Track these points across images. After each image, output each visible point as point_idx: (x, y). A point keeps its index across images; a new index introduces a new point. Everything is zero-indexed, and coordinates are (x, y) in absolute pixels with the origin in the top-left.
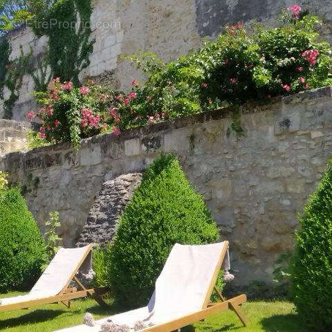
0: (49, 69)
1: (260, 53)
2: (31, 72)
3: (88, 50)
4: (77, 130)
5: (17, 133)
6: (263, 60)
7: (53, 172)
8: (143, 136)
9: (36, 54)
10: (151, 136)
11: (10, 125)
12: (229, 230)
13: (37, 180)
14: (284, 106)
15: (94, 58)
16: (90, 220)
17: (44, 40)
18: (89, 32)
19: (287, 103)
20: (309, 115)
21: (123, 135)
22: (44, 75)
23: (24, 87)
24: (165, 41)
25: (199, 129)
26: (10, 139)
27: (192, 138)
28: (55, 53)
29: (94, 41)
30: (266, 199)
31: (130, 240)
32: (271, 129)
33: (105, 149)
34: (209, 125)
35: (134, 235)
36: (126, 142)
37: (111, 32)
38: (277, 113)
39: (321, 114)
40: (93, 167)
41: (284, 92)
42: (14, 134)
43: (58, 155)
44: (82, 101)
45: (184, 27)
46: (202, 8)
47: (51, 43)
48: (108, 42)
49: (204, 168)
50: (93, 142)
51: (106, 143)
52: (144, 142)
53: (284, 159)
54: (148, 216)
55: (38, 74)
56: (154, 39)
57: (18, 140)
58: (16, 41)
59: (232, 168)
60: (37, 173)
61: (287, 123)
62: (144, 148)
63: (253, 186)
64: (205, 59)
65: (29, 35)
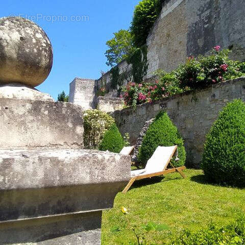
1: (202, 67)
2: (126, 78)
3: (146, 68)
4: (135, 101)
5: (120, 103)
6: (203, 70)
7: (130, 117)
8: (160, 103)
9: (128, 71)
10: (164, 102)
11: (117, 100)
12: (192, 141)
13: (125, 121)
14: (213, 89)
15: (148, 71)
16: (140, 136)
17: (131, 65)
18: (146, 61)
19: (214, 87)
20: (223, 92)
21: (153, 103)
22: (131, 79)
23: (124, 84)
24: (175, 62)
25: (181, 99)
26: (117, 105)
27: (178, 103)
28: (134, 71)
29: (148, 65)
30: (206, 128)
31: (146, 144)
32: (208, 99)
33: (147, 108)
34: (184, 98)
35: (147, 142)
36: (154, 105)
37: (154, 60)
38: (210, 91)
39: (227, 91)
40: (143, 115)
41: (213, 83)
42: (118, 103)
43: (131, 111)
44: (139, 90)
45: (182, 56)
46: (189, 47)
47: (133, 66)
48: (153, 65)
49: (183, 116)
50: (143, 105)
51: (147, 106)
52: (161, 105)
53: (213, 111)
54: (153, 135)
55: (129, 79)
57: (120, 105)
58: (121, 67)
59: (193, 115)
60: (125, 118)
61: (214, 96)
62: (161, 107)
63: (201, 123)
64: (177, 71)
65: (126, 64)
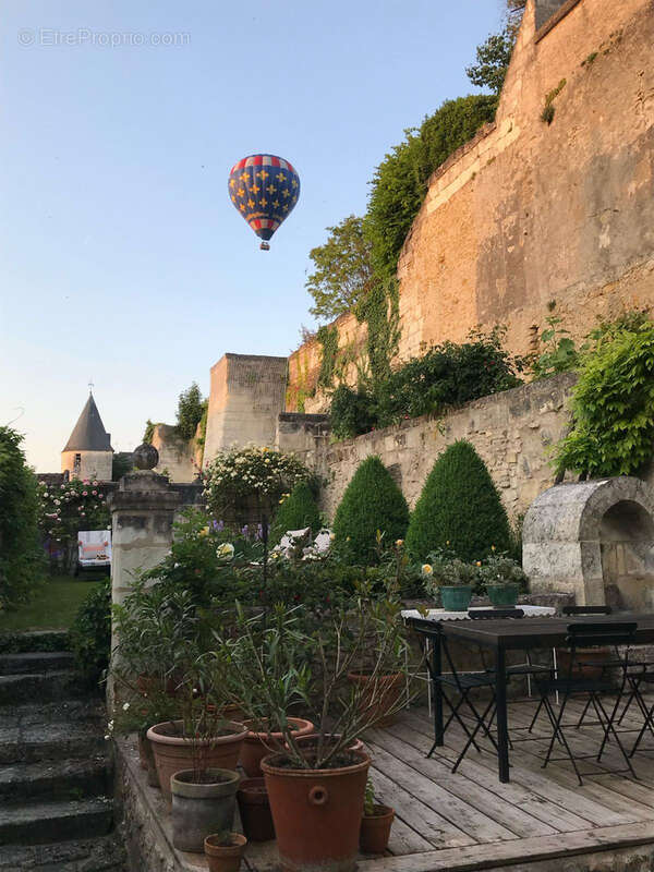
0: (368, 358)
2: (354, 360)
3: (397, 337)
7: (343, 466)
8: (396, 434)
9: (358, 341)
10: (401, 432)
11: (324, 419)
13: (334, 474)
15: (402, 346)
17: (365, 326)
18: (398, 319)
22: (364, 364)
23: (349, 375)
26: (324, 433)
27: (423, 436)
28: (372, 340)
29: (402, 328)
33: (374, 445)
36: (386, 439)
37: (414, 319)
42: (328, 428)
43: (346, 450)
45: (468, 315)
46: (480, 296)
47: (370, 330)
48: (412, 330)
51: (375, 439)
55: (360, 362)
56: (446, 327)
58: (343, 328)
61: (473, 423)
65: (352, 322)
